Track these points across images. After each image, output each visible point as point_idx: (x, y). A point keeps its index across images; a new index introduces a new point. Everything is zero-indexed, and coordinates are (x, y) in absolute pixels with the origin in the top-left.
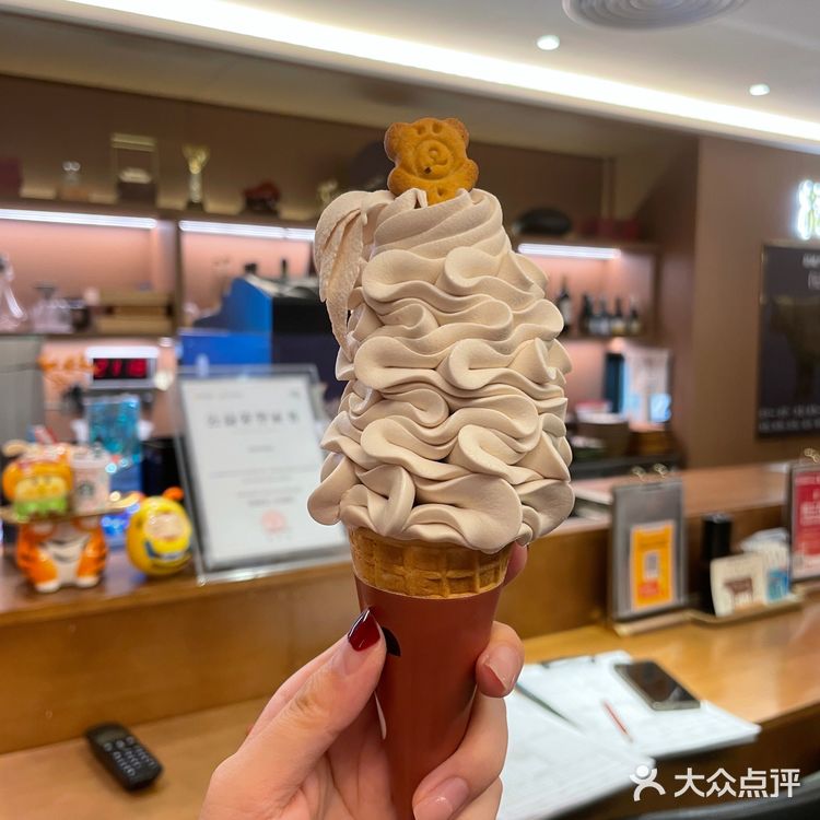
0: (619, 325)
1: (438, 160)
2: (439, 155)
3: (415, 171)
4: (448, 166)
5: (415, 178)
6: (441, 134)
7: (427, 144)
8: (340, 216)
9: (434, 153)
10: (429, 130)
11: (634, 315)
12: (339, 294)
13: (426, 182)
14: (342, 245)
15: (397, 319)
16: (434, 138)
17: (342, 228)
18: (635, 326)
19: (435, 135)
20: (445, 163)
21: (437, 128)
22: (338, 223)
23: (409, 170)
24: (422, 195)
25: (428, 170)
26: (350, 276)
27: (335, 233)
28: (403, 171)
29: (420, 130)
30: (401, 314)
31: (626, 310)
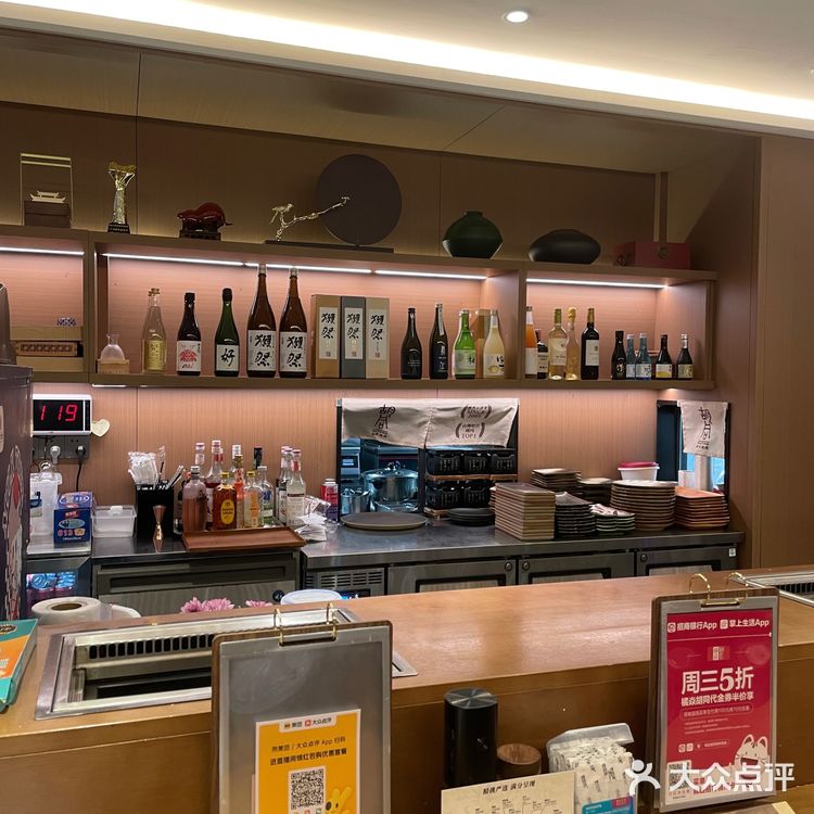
0: (664, 370)
11: (686, 357)
18: (686, 371)
31: (674, 352)
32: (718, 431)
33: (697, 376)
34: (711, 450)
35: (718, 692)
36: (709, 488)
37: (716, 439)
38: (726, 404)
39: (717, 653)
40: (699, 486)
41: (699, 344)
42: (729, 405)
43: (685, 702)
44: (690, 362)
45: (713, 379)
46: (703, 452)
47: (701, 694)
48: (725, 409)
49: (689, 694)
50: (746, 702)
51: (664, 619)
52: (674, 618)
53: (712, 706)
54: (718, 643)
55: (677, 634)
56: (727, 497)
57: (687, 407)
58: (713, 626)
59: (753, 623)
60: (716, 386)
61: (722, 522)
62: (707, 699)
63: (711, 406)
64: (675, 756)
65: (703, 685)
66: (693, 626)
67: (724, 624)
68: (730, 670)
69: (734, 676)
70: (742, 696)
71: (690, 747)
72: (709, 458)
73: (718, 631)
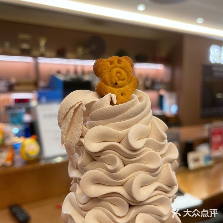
1: (121, 78)
2: (121, 75)
3: (110, 84)
4: (125, 81)
5: (110, 88)
6: (122, 65)
7: (115, 70)
8: (71, 105)
9: (119, 75)
10: (116, 62)
12: (71, 142)
13: (115, 89)
14: (72, 119)
15: (102, 160)
16: (118, 67)
17: (72, 111)
19: (119, 65)
20: (123, 79)
21: (119, 62)
22: (70, 109)
23: (106, 83)
24: (114, 96)
25: (116, 84)
26: (77, 134)
27: (69, 113)
28: (104, 84)
29: (111, 63)
30: (104, 158)
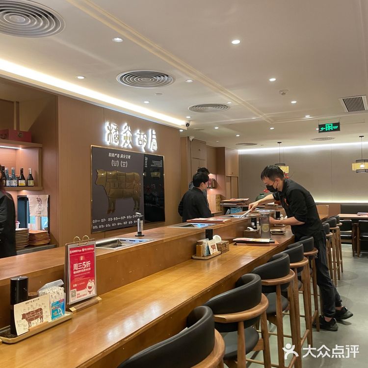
32: (45, 206)
33: (36, 185)
34: (42, 214)
35: (82, 269)
36: (41, 229)
37: (44, 209)
38: (47, 196)
39: (82, 258)
40: (37, 229)
41: (36, 172)
42: (49, 196)
43: (74, 273)
44: (33, 180)
45: (42, 186)
46: (39, 215)
47: (78, 270)
48: (47, 197)
49: (75, 270)
50: (89, 271)
51: (69, 249)
52: (71, 249)
53: (81, 273)
54: (82, 255)
55: (72, 254)
56: (49, 232)
57: (31, 197)
58: (81, 251)
59: (90, 249)
60: (43, 189)
61: (47, 242)
62: (80, 271)
63: (41, 197)
64: (72, 288)
65: (79, 267)
66: (76, 251)
67: (83, 250)
68: (85, 263)
69: (86, 264)
70: (88, 269)
71: (76, 285)
72: (41, 217)
73: (82, 252)
